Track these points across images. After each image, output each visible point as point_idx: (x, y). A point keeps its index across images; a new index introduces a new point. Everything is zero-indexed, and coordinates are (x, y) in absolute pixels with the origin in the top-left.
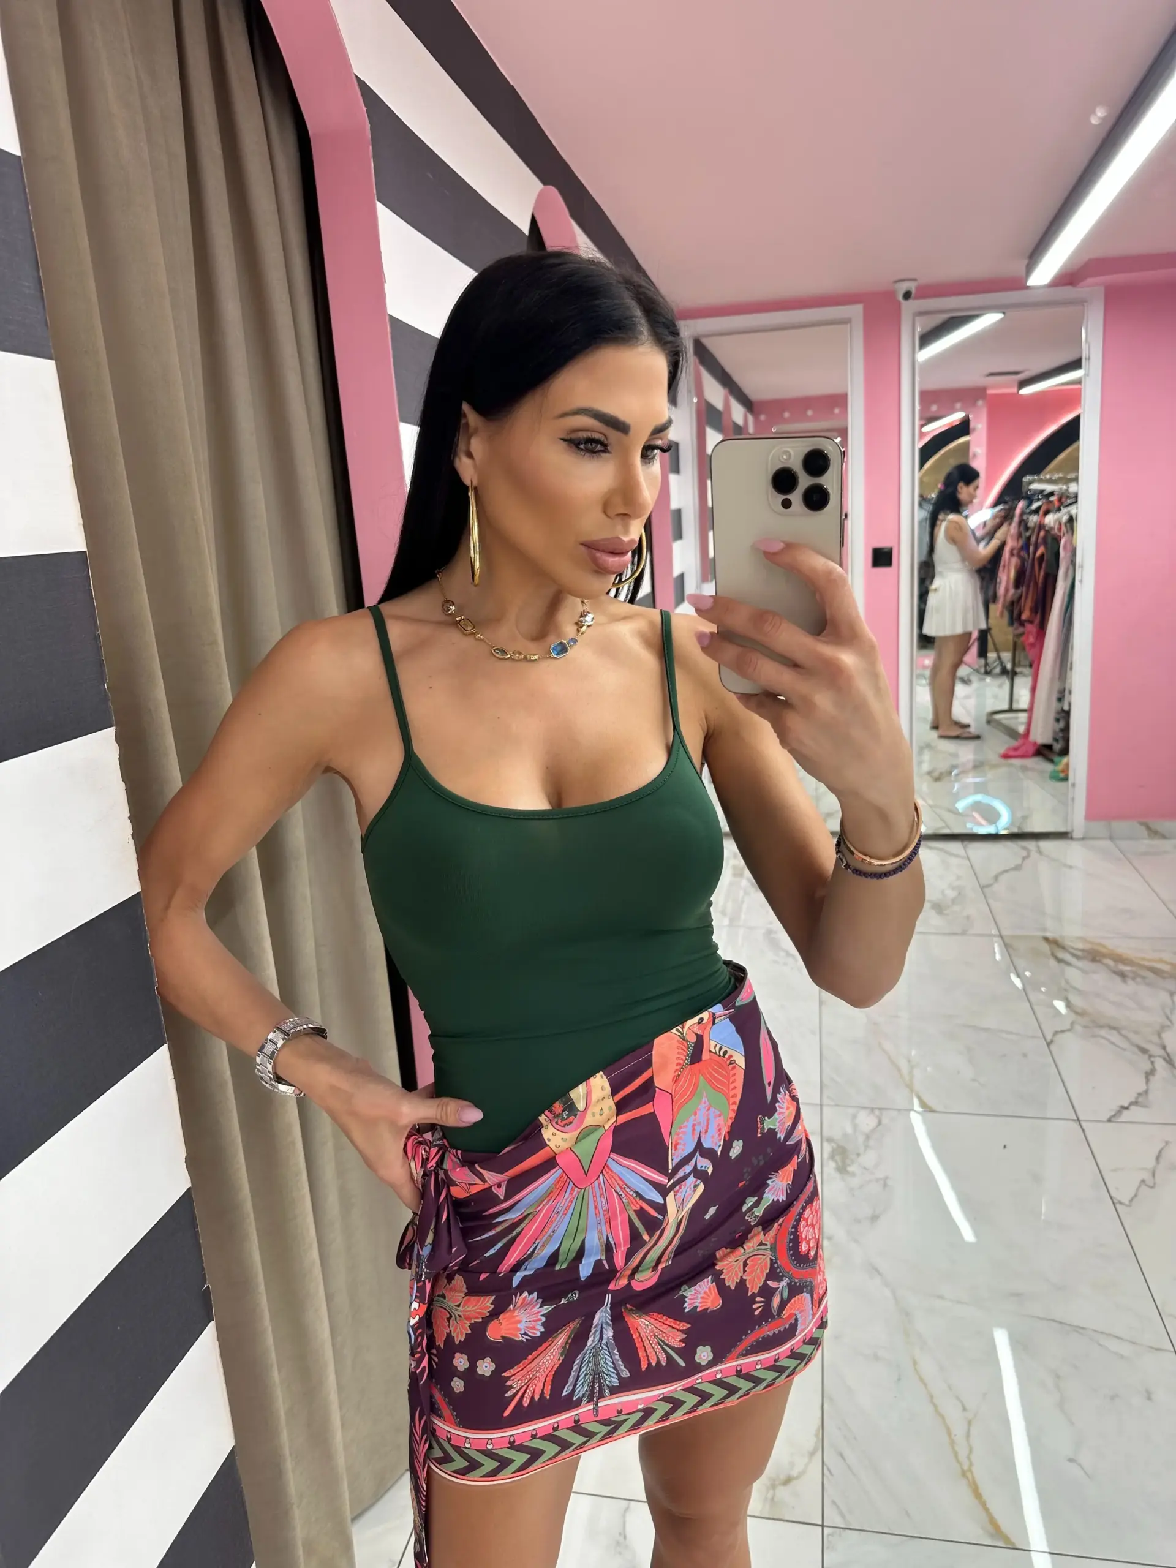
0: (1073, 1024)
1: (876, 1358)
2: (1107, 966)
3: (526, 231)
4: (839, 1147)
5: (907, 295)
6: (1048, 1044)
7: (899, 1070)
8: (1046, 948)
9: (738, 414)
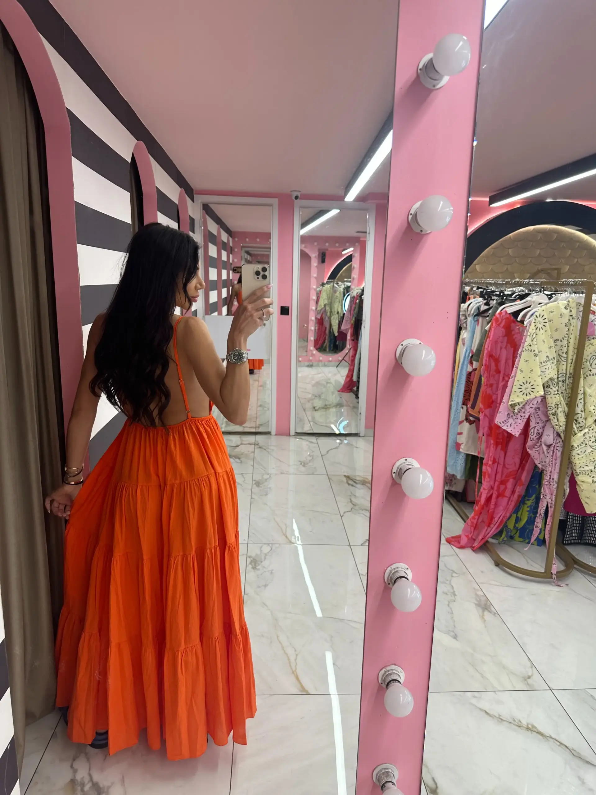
0: (352, 509)
1: (262, 636)
2: (367, 486)
3: (130, 162)
4: (254, 559)
5: (297, 198)
6: (341, 517)
7: (281, 529)
8: (344, 479)
9: (224, 237)
